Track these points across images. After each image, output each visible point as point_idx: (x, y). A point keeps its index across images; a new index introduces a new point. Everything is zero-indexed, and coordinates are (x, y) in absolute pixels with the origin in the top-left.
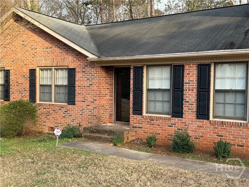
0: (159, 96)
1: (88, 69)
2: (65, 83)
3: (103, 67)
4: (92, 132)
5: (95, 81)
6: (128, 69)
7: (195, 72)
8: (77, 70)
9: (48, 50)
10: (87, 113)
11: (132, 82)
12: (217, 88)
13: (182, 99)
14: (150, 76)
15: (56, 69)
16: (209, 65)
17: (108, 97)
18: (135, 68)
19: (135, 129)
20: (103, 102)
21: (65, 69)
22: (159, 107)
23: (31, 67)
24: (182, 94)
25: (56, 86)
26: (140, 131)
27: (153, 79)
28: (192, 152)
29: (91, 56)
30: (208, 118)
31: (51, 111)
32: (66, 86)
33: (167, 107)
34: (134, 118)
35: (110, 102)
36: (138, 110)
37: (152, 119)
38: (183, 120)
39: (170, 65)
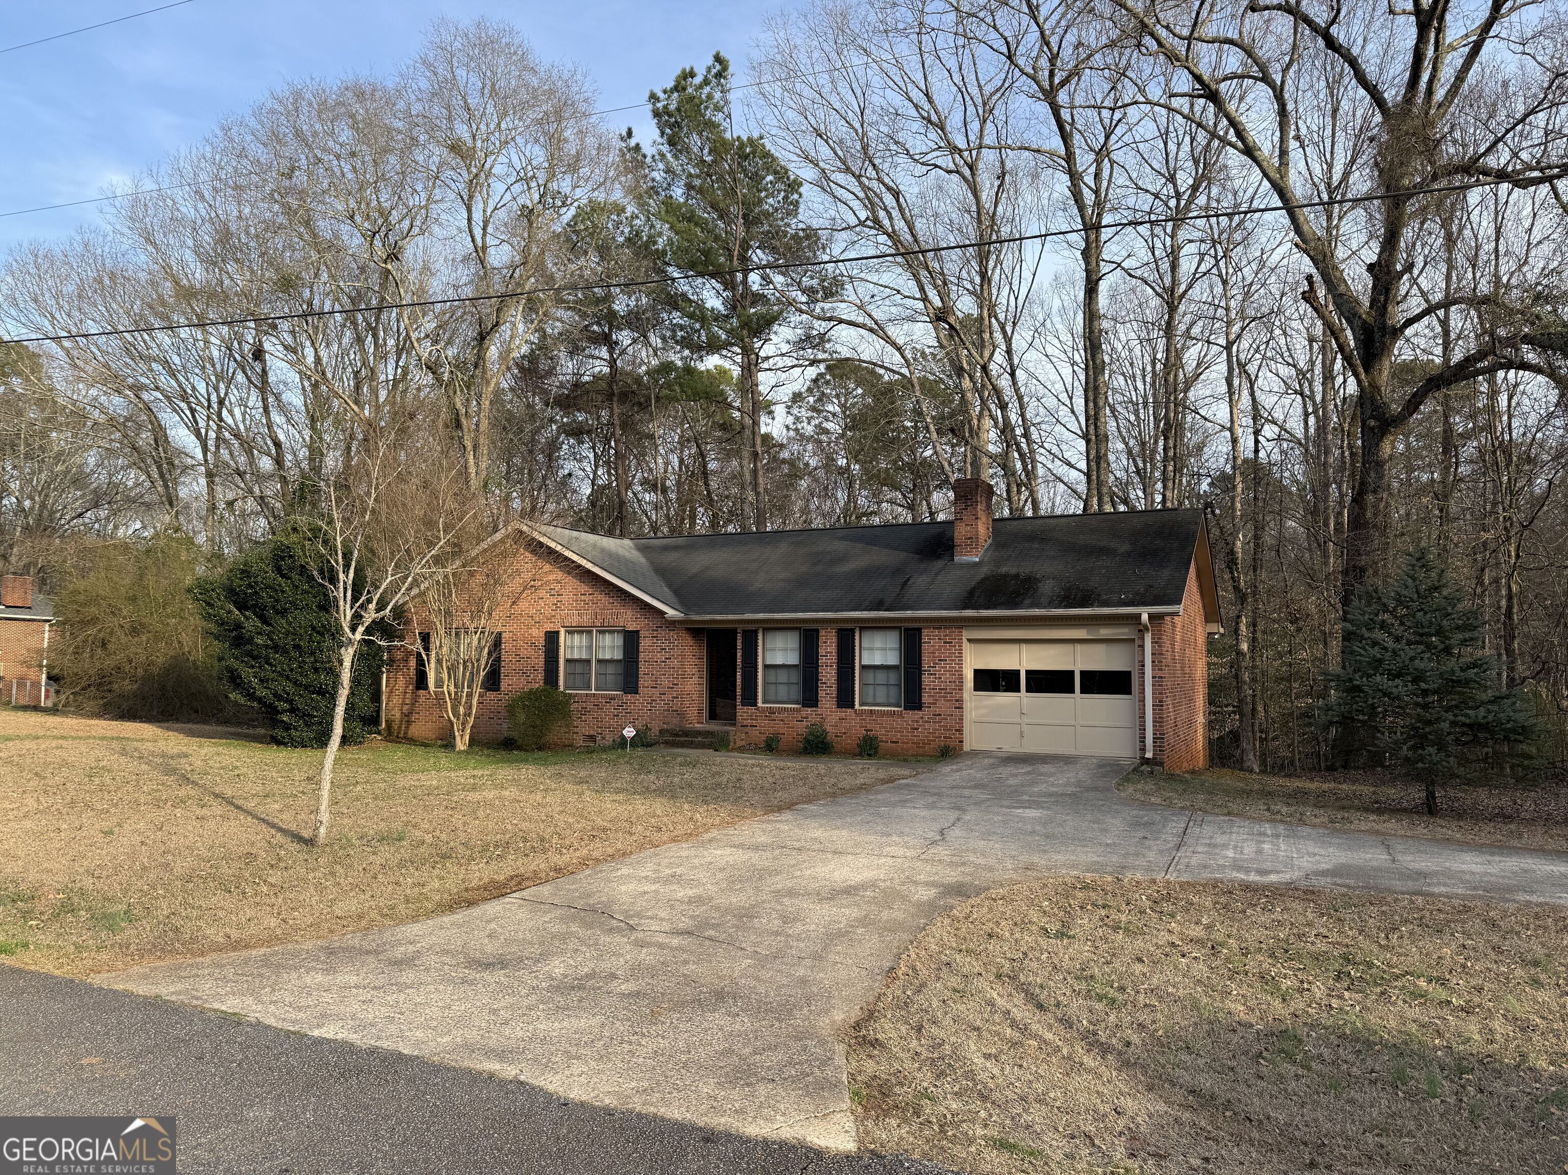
0: (782, 676)
1: (662, 633)
2: (618, 655)
3: (688, 629)
4: (677, 735)
5: (677, 652)
6: (734, 632)
7: (834, 640)
8: (642, 634)
9: (586, 598)
10: (660, 705)
11: (739, 654)
12: (865, 662)
13: (818, 680)
14: (768, 646)
15: (600, 632)
16: (852, 631)
17: (695, 680)
18: (744, 632)
19: (746, 729)
20: (689, 688)
21: (618, 632)
22: (783, 691)
23: (549, 627)
24: (817, 673)
25: (599, 661)
26: (754, 732)
27: (773, 650)
28: (830, 753)
29: (670, 612)
30: (853, 706)
31: (590, 706)
32: (619, 661)
33: (795, 692)
34: (743, 712)
35: (698, 688)
36: (750, 699)
37: (772, 711)
38: (819, 711)
39: (799, 628)
